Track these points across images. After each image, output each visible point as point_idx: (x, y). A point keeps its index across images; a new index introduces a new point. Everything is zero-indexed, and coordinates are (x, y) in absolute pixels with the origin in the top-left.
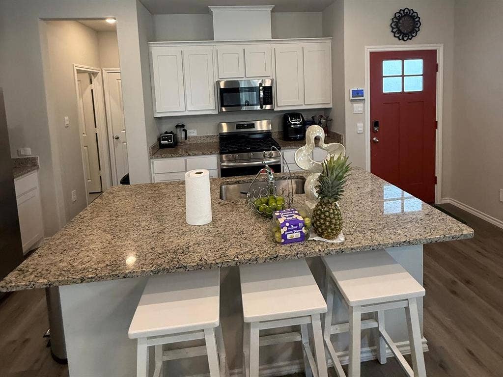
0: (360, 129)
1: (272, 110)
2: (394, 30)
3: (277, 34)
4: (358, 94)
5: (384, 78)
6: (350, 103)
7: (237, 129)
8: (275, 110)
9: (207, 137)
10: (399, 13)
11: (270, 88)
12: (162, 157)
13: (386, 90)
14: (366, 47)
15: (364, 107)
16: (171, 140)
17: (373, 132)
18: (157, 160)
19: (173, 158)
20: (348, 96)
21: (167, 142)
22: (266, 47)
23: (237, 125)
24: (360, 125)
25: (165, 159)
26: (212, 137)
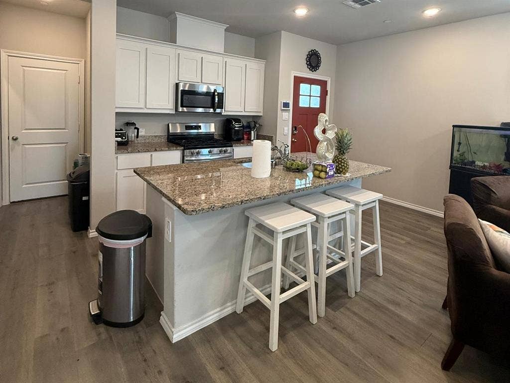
0: (286, 132)
1: (220, 113)
2: (308, 63)
3: (229, 50)
4: (286, 105)
5: (300, 96)
6: (280, 111)
7: (186, 129)
8: (222, 114)
9: (156, 137)
10: (311, 52)
11: (222, 94)
12: (128, 152)
13: (301, 105)
14: (292, 72)
15: (289, 115)
16: (125, 137)
17: (293, 134)
18: (121, 155)
19: (140, 154)
20: (280, 106)
21: (120, 139)
22: (219, 59)
23: (186, 126)
24: (286, 128)
25: (132, 154)
26: (160, 137)
